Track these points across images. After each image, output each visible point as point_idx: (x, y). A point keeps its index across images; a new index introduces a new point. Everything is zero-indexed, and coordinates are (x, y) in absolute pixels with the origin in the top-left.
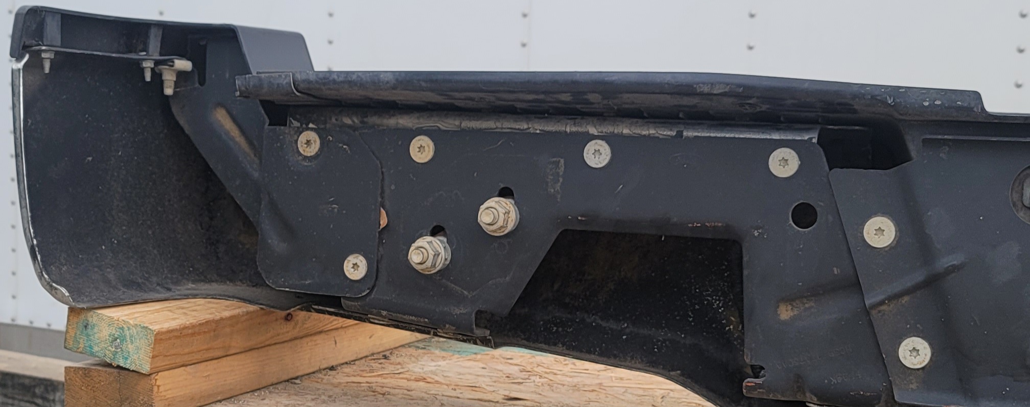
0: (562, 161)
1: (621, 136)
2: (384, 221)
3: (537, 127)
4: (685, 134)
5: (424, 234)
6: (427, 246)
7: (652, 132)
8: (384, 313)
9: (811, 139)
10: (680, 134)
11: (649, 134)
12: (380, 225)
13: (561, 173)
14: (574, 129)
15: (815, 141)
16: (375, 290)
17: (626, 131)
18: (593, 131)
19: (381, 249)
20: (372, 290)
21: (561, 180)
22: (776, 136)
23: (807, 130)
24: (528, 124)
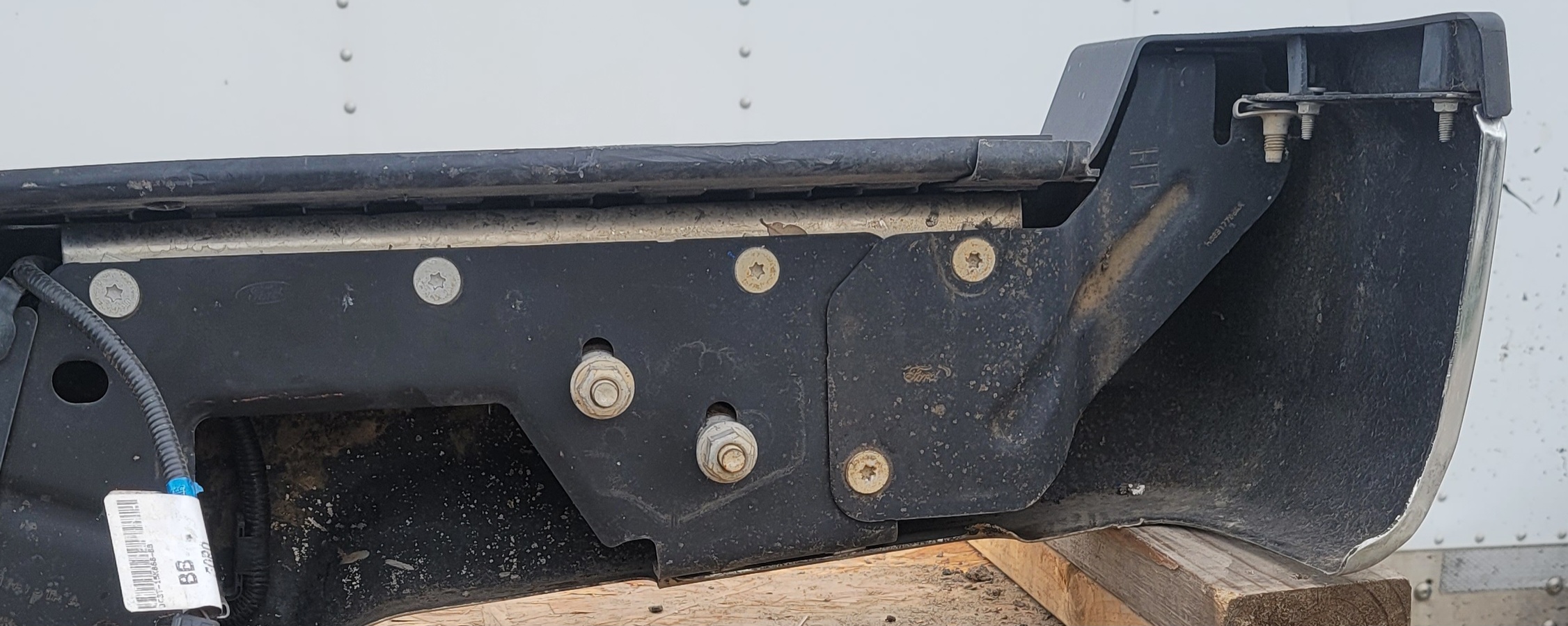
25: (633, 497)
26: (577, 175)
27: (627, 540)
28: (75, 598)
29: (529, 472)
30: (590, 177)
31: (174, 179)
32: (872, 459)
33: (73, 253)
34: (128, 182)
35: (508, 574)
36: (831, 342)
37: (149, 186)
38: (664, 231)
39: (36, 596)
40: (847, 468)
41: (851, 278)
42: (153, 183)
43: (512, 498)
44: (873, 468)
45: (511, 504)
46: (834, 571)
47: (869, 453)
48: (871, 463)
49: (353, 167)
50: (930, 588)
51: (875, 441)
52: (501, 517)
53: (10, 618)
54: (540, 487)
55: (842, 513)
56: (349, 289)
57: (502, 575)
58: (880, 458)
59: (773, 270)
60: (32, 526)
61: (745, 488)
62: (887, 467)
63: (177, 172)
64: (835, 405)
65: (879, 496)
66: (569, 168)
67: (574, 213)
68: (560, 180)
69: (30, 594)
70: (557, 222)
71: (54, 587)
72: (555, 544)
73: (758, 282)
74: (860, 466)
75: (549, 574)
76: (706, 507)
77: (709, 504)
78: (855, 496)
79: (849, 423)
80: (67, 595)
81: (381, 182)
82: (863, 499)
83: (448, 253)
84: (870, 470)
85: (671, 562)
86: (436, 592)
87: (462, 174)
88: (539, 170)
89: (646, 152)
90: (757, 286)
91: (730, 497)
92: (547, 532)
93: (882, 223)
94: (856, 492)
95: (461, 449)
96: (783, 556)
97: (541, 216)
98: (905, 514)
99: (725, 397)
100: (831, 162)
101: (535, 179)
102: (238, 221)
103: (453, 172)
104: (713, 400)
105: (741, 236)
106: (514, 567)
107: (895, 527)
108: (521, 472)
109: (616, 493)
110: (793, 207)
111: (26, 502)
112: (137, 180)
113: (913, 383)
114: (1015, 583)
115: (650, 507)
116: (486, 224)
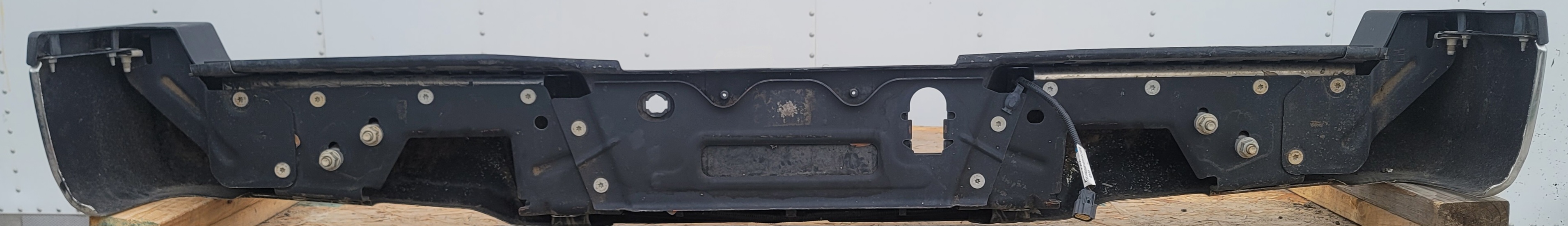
0: (405, 101)
1: (438, 86)
2: (298, 142)
3: (388, 83)
4: (474, 83)
5: (325, 148)
6: (330, 156)
7: (455, 83)
8: (304, 195)
9: (540, 83)
10: (471, 83)
11: (454, 85)
12: (295, 144)
13: (406, 109)
14: (410, 83)
15: (542, 84)
16: (297, 182)
17: (440, 83)
18: (421, 83)
19: (298, 158)
20: (294, 182)
21: (406, 112)
22: (522, 83)
23: (538, 78)
24: (382, 82)
25: (1211, 162)
26: (1209, 55)
27: (1208, 176)
28: (1025, 186)
29: (1153, 155)
30: (1213, 55)
31: (1081, 55)
32: (1297, 152)
33: (1037, 77)
34: (1066, 55)
35: (1147, 190)
36: (1285, 112)
37: (1073, 57)
38: (1228, 73)
39: (1014, 184)
40: (1288, 155)
41: (1294, 90)
42: (1074, 56)
43: (1147, 164)
44: (1298, 156)
45: (1147, 166)
46: (1247, 202)
47: (1296, 150)
48: (1297, 154)
49: (1136, 51)
50: (1290, 209)
51: (1298, 146)
52: (1144, 170)
53: (1005, 191)
54: (1158, 160)
55: (1285, 171)
56: (1123, 90)
57: (1145, 190)
58: (1301, 152)
59: (1266, 87)
60: (1015, 162)
61: (1251, 161)
62: (1302, 155)
63: (1082, 53)
64: (1285, 133)
65: (1299, 166)
66: (1206, 53)
67: (1198, 66)
68: (1203, 56)
69: (1012, 184)
70: (1192, 70)
71: (1019, 182)
72: (1164, 180)
73: (1261, 91)
74: (1293, 155)
75: (1163, 191)
76: (1236, 167)
77: (1237, 166)
78: (1290, 165)
79: (1290, 140)
80: (1023, 185)
81: (1145, 56)
82: (1293, 166)
83: (1156, 79)
84: (1296, 157)
85: (1222, 185)
86: (1121, 195)
87: (1171, 55)
88: (1196, 54)
89: (1232, 48)
90: (1260, 92)
91: (1245, 163)
92: (1161, 176)
93: (1304, 72)
94: (1291, 164)
95: (1128, 146)
96: (1262, 185)
97: (1187, 67)
98: (1308, 172)
99: (1246, 129)
100: (1294, 53)
101: (1195, 56)
102: (1087, 67)
103: (1169, 54)
104: (1242, 130)
105: (1254, 75)
106: (1150, 188)
107: (1304, 177)
108: (1150, 155)
109: (1206, 160)
110: (1273, 66)
111: (1013, 154)
112: (1069, 55)
113: (1314, 127)
114: (1326, 209)
115: (1217, 166)
116: (1168, 70)
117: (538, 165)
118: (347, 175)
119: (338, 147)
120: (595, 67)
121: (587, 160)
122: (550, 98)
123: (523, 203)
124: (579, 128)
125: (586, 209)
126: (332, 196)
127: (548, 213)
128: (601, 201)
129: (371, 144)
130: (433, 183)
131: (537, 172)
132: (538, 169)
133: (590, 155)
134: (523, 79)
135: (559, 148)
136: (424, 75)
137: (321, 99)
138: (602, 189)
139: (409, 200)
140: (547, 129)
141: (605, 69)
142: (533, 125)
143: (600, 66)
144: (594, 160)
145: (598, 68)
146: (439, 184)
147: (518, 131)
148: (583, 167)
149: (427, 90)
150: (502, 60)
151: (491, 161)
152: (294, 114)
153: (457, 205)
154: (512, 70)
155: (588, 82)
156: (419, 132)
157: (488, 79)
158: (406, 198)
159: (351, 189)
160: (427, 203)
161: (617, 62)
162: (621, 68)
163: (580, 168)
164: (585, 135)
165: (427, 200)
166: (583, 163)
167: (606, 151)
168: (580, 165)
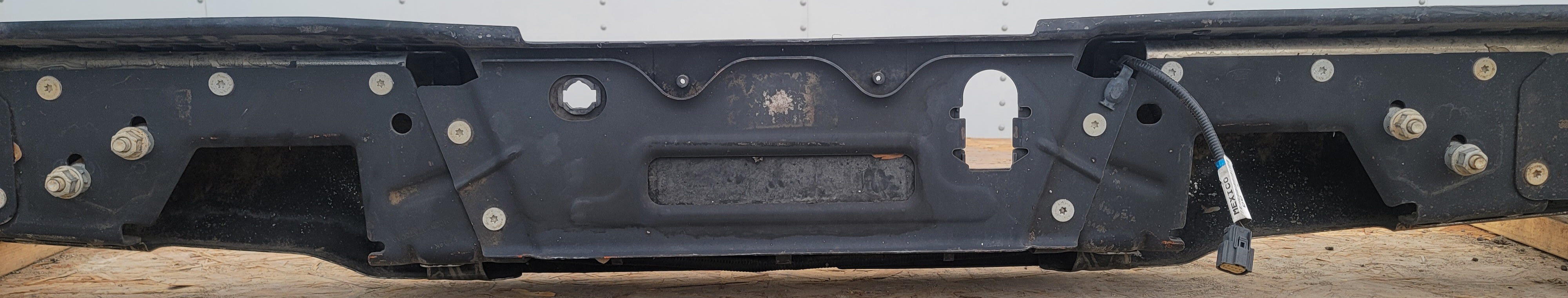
0: (189, 92)
1: (241, 67)
2: (18, 155)
3: (162, 62)
4: (298, 63)
5: (61, 163)
6: (63, 175)
7: (269, 63)
8: (30, 236)
9: (401, 64)
10: (293, 64)
11: (267, 66)
12: (15, 158)
13: (189, 102)
14: (198, 63)
15: (404, 65)
16: (18, 216)
17: (245, 63)
18: (215, 64)
19: (19, 179)
20: (14, 217)
21: (190, 107)
22: (373, 63)
23: (397, 56)
24: (153, 61)
25: (1409, 181)
26: (1416, 19)
27: (1403, 203)
28: (1134, 217)
29: (1299, 171)
30: (1422, 20)
31: (1223, 19)
32: (1540, 167)
33: (1151, 54)
34: (1202, 20)
35: (1295, 221)
36: (1522, 106)
37: (1210, 22)
38: (1435, 48)
39: (1117, 216)
40: (1526, 171)
41: (1535, 74)
42: (1213, 20)
43: (1292, 184)
44: (1540, 172)
45: (1292, 187)
47: (1538, 164)
48: (1539, 169)
49: (1307, 15)
51: (1541, 158)
52: (1287, 193)
53: (1103, 225)
54: (1306, 179)
55: (1520, 195)
56: (1279, 73)
57: (1292, 222)
58: (1544, 167)
59: (1493, 69)
60: (1118, 182)
61: (1468, 179)
62: (1547, 171)
63: (1225, 16)
64: (1521, 138)
65: (1542, 187)
66: (1413, 17)
67: (1388, 40)
68: (1406, 22)
69: (1114, 214)
70: (1380, 44)
71: (1125, 212)
72: (1318, 208)
73: (1485, 75)
74: (1533, 170)
75: (1317, 223)
76: (1447, 188)
77: (1448, 187)
78: (1528, 186)
79: (1528, 148)
80: (1130, 216)
81: (1318, 22)
82: (1533, 188)
83: (1326, 57)
84: (1537, 173)
85: (1425, 215)
86: (1259, 228)
87: (1358, 19)
88: (1397, 17)
89: (1452, 9)
90: (1484, 77)
91: (1460, 183)
92: (1313, 202)
93: (1548, 47)
94: (1529, 184)
95: (1263, 158)
96: (1484, 216)
97: (1371, 41)
98: (1555, 197)
99: (1461, 132)
101: (1394, 21)
102: (1224, 41)
103: (1355, 17)
104: (1455, 133)
105: (1474, 52)
106: (1298, 218)
107: (1546, 204)
108: (1295, 171)
109: (1400, 179)
110: (1500, 38)
111: (1116, 170)
112: (1206, 19)
113: (1564, 129)
115: (1417, 187)
116: (1344, 44)
117: (398, 189)
118: (96, 205)
119: (83, 162)
120: (480, 37)
121: (473, 181)
122: (415, 85)
123: (378, 246)
124: (460, 131)
125: (472, 255)
126: (74, 238)
127: (414, 261)
128: (494, 243)
129: (130, 156)
130: (255, 216)
131: (395, 199)
132: (398, 194)
133: (476, 172)
134: (375, 57)
135: (430, 162)
136: (221, 51)
137: (53, 87)
138: (495, 225)
139: (215, 241)
140: (410, 133)
141: (498, 39)
142: (389, 127)
143: (489, 36)
144: (484, 180)
145: (485, 38)
146: (263, 216)
147: (366, 135)
148: (466, 191)
149: (222, 74)
150: (334, 26)
151: (344, 183)
152: (11, 111)
153: (288, 247)
154: (355, 43)
155: (473, 61)
156: (212, 138)
157: (320, 57)
158: (210, 238)
159: (104, 227)
160: (242, 245)
161: (516, 30)
162: (521, 39)
163: (461, 192)
164: (469, 143)
165: (243, 241)
166: (467, 185)
167: (501, 166)
168: (460, 188)
